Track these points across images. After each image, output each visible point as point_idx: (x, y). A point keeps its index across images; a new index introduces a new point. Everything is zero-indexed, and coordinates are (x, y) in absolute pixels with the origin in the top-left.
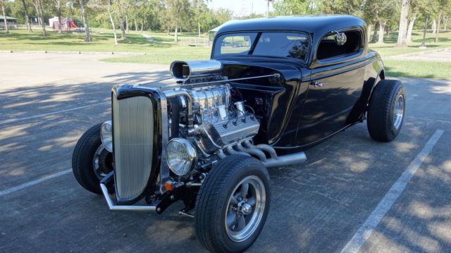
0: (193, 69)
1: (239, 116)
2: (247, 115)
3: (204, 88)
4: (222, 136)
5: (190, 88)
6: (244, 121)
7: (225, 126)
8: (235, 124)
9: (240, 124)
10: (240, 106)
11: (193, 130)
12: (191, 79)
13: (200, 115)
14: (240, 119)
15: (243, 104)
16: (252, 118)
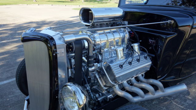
0: (96, 15)
1: (134, 56)
2: (141, 54)
3: (106, 31)
4: (117, 76)
5: (94, 32)
6: (138, 60)
7: (121, 66)
8: (130, 63)
9: (135, 63)
10: (136, 46)
11: (93, 68)
12: (96, 24)
13: (101, 54)
14: (135, 59)
15: (139, 46)
16: (146, 58)
